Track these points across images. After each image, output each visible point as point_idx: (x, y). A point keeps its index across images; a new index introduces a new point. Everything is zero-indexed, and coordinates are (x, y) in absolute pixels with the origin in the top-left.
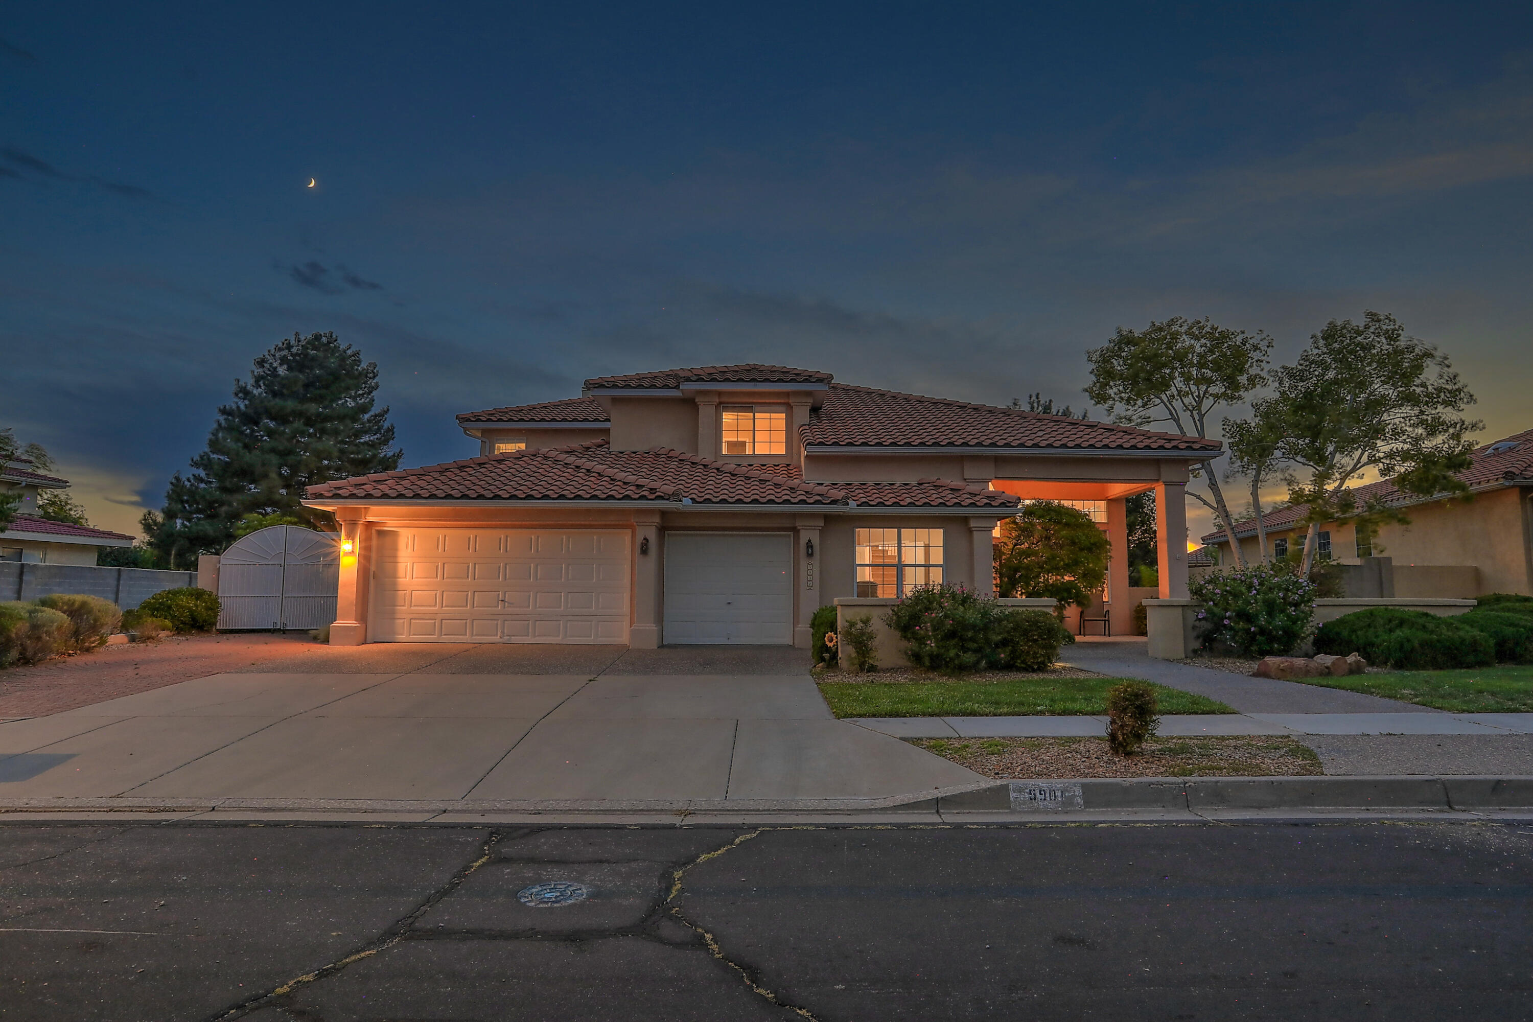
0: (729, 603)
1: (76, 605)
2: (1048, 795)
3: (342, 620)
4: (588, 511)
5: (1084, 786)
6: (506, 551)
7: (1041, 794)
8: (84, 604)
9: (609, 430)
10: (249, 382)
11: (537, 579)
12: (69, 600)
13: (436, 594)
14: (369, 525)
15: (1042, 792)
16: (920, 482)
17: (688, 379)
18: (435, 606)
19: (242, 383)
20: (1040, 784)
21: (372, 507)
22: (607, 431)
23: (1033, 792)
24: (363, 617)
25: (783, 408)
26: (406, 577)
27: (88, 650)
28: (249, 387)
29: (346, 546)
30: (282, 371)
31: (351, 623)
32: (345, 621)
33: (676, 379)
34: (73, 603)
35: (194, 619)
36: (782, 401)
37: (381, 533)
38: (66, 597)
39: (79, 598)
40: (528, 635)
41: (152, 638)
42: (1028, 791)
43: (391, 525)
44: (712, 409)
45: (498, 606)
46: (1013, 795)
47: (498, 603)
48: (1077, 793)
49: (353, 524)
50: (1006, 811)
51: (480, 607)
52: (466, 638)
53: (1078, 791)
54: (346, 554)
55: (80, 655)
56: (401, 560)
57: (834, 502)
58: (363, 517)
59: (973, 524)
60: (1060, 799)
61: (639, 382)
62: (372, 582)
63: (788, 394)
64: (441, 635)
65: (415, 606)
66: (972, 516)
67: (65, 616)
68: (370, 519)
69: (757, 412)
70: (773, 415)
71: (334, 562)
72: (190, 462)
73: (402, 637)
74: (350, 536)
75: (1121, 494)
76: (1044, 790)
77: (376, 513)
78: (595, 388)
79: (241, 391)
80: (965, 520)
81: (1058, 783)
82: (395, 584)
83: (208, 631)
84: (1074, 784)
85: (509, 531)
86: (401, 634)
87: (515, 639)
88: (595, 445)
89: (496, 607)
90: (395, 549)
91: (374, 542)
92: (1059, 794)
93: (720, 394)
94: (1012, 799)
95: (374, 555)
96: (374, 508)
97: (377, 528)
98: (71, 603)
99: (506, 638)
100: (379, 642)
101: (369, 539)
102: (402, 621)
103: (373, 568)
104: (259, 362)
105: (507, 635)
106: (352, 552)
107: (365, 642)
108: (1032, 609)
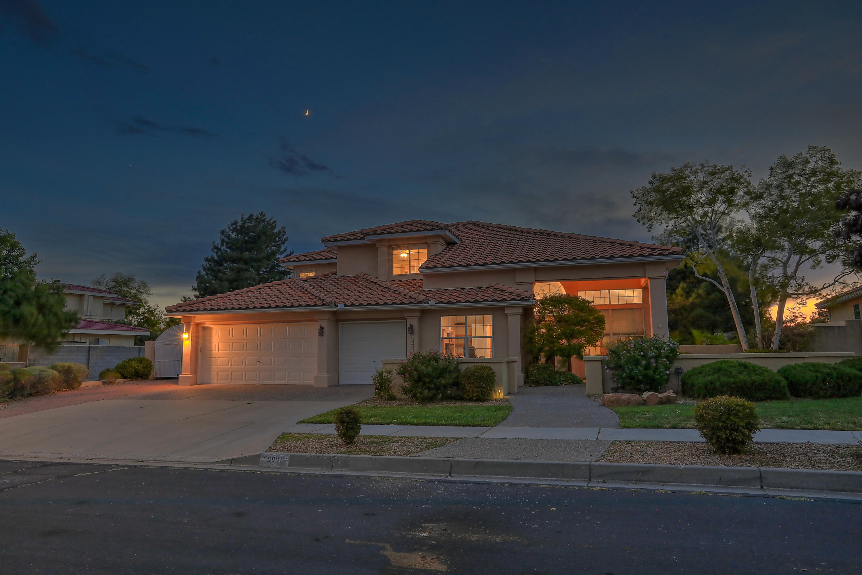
0: (374, 361)
1: (66, 368)
2: (275, 460)
3: (185, 373)
4: (294, 313)
5: (291, 456)
6: (261, 336)
7: (273, 459)
8: (69, 368)
9: (336, 263)
10: (218, 242)
11: (275, 350)
12: (63, 365)
13: (229, 359)
14: (198, 324)
15: (273, 458)
16: (489, 286)
17: (368, 234)
18: (228, 365)
19: (216, 244)
20: (274, 454)
21: (196, 315)
22: (335, 264)
23: (270, 458)
24: (195, 371)
25: (426, 246)
26: (215, 351)
27: (73, 388)
28: (219, 246)
29: (185, 336)
30: (233, 235)
31: (188, 374)
32: (185, 374)
33: (365, 234)
34: (64, 368)
35: (137, 373)
36: (423, 242)
37: (204, 328)
38: (61, 364)
39: (67, 364)
40: (271, 380)
41: (112, 382)
42: (268, 457)
43: (208, 324)
44: (386, 249)
45: (257, 365)
46: (262, 459)
47: (257, 363)
48: (287, 460)
49: (189, 324)
50: (257, 466)
51: (235, 365)
52: (256, 382)
53: (288, 459)
54: (186, 339)
55: (68, 390)
56: (213, 341)
57: (420, 302)
58: (193, 320)
59: (507, 311)
60: (279, 462)
61: (347, 237)
62: (200, 354)
63: (426, 237)
64: (246, 380)
65: (220, 365)
66: (507, 307)
67: (57, 373)
68: (197, 321)
69: (411, 249)
70: (420, 251)
71: (181, 344)
72: (191, 288)
73: (214, 381)
74: (188, 331)
76: (274, 458)
77: (199, 318)
78: (327, 242)
79: (215, 248)
80: (503, 309)
81: (281, 454)
82: (211, 354)
83: (145, 379)
84: (286, 456)
85: (262, 325)
86: (214, 380)
87: (266, 382)
88: (331, 273)
89: (255, 365)
90: (211, 336)
91: (201, 333)
92: (280, 459)
93: (389, 240)
94: (261, 461)
95: (200, 341)
96: (198, 316)
97: (202, 326)
98: (63, 367)
99: (260, 381)
100: (202, 384)
101: (197, 331)
102: (214, 373)
103: (200, 346)
104: (223, 232)
105: (261, 380)
106: (189, 339)
107: (196, 384)
108: (482, 364)
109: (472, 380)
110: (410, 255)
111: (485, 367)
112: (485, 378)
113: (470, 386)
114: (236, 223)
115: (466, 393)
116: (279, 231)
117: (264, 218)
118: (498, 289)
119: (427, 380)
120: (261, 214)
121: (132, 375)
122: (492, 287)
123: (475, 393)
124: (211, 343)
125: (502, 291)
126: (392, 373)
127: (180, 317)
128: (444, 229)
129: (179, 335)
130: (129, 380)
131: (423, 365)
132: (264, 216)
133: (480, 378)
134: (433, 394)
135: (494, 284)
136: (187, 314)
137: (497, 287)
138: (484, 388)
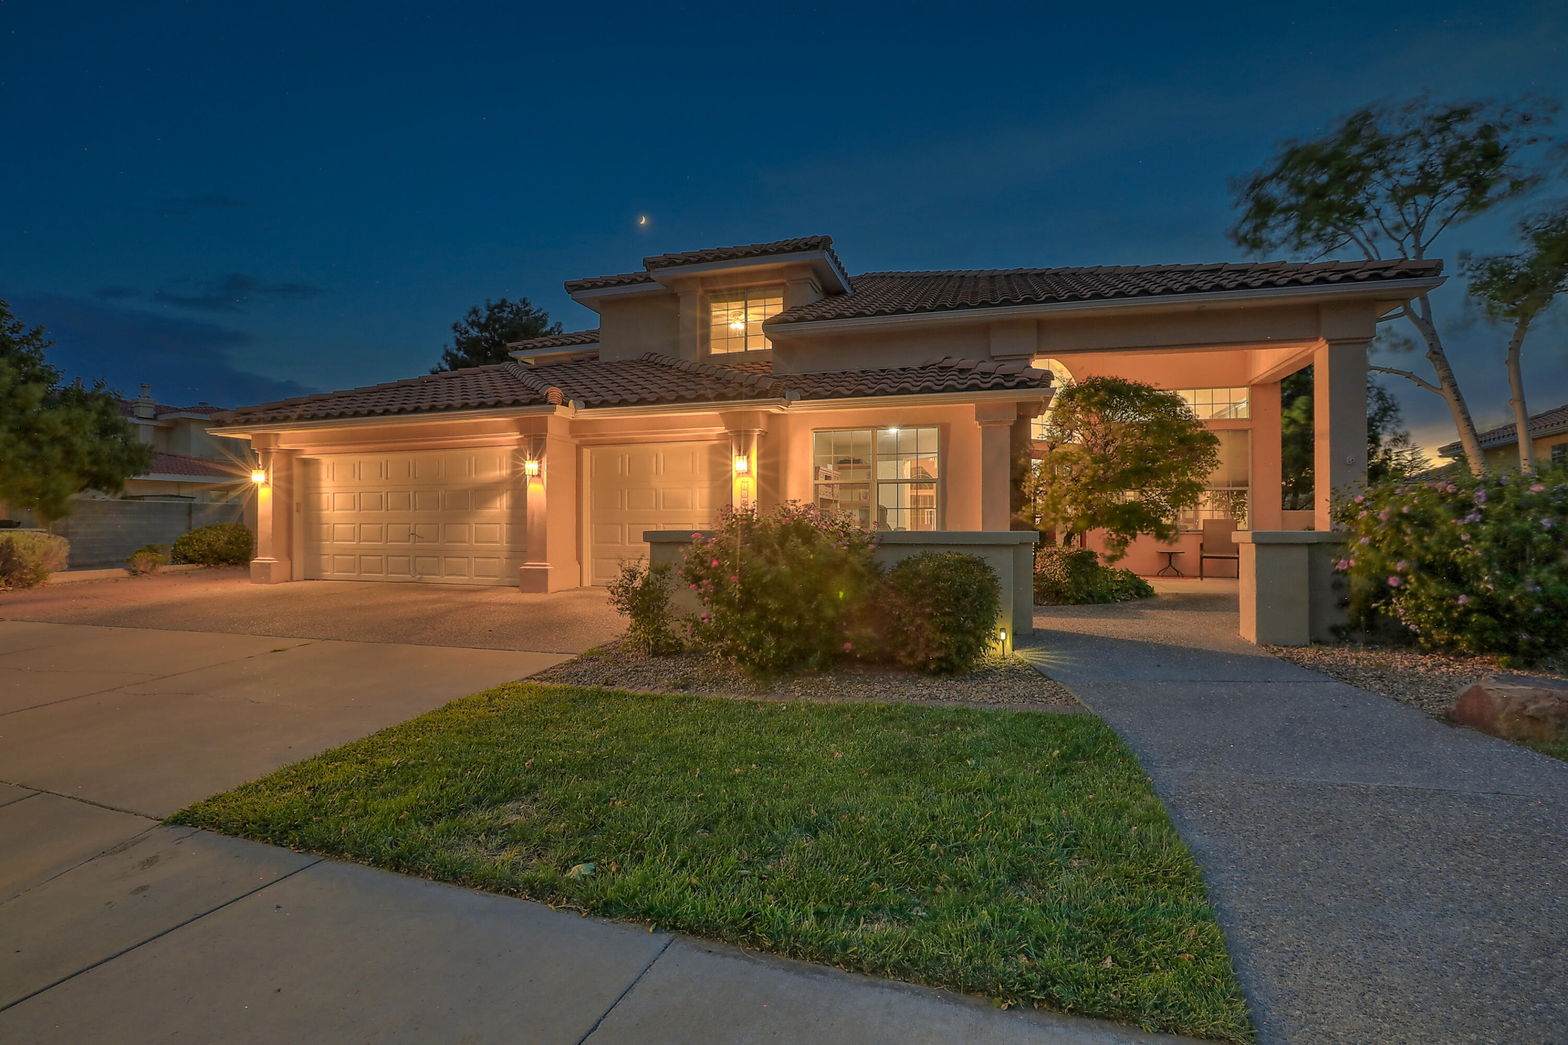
3: (264, 557)
6: (415, 477)
11: (445, 509)
13: (355, 527)
14: (290, 453)
16: (926, 365)
18: (354, 540)
21: (282, 432)
24: (286, 554)
26: (328, 509)
29: (257, 477)
30: (474, 332)
32: (267, 558)
37: (302, 462)
40: (438, 574)
41: (147, 572)
43: (309, 453)
44: (698, 300)
45: (409, 540)
47: (409, 537)
49: (267, 452)
51: (393, 541)
52: (382, 576)
54: (263, 485)
56: (324, 490)
57: (762, 394)
58: (277, 444)
62: (297, 518)
64: (361, 573)
65: (337, 541)
68: (284, 446)
69: (750, 300)
70: (769, 301)
73: (328, 574)
74: (266, 467)
75: (1269, 373)
77: (289, 438)
78: (574, 290)
82: (319, 517)
83: (236, 564)
85: (417, 454)
86: (327, 571)
87: (428, 578)
88: (589, 358)
89: (407, 541)
90: (318, 479)
91: (297, 471)
95: (297, 488)
96: (285, 434)
97: (298, 457)
99: (418, 576)
100: (305, 579)
101: (289, 467)
102: (327, 557)
103: (297, 498)
104: (455, 327)
105: (419, 574)
106: (267, 483)
107: (292, 580)
108: (961, 551)
109: (928, 605)
110: (746, 325)
111: (968, 563)
112: (974, 601)
113: (919, 627)
114: (475, 312)
115: (904, 645)
116: (552, 329)
117: (527, 308)
118: (950, 367)
119: (773, 605)
120: (524, 301)
121: (203, 556)
122: (934, 365)
123: (939, 648)
124: (320, 493)
125: (961, 371)
126: (668, 574)
127: (249, 437)
128: (821, 247)
129: (244, 475)
130: (201, 565)
131: (760, 552)
132: (527, 305)
133: (957, 599)
134: (795, 650)
135: (940, 359)
136: (259, 430)
137: (947, 363)
138: (969, 632)
